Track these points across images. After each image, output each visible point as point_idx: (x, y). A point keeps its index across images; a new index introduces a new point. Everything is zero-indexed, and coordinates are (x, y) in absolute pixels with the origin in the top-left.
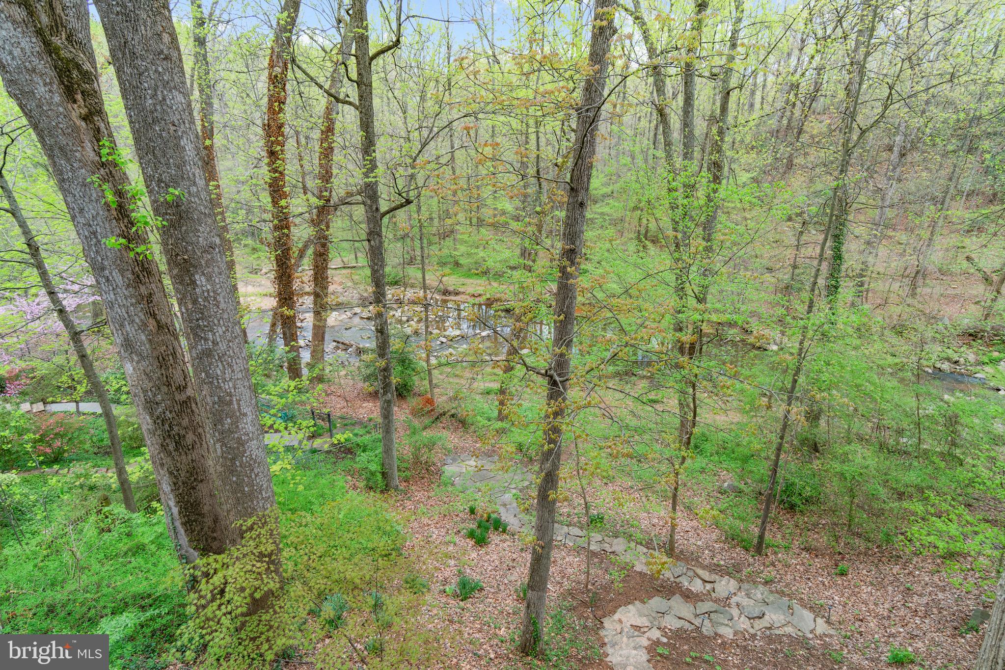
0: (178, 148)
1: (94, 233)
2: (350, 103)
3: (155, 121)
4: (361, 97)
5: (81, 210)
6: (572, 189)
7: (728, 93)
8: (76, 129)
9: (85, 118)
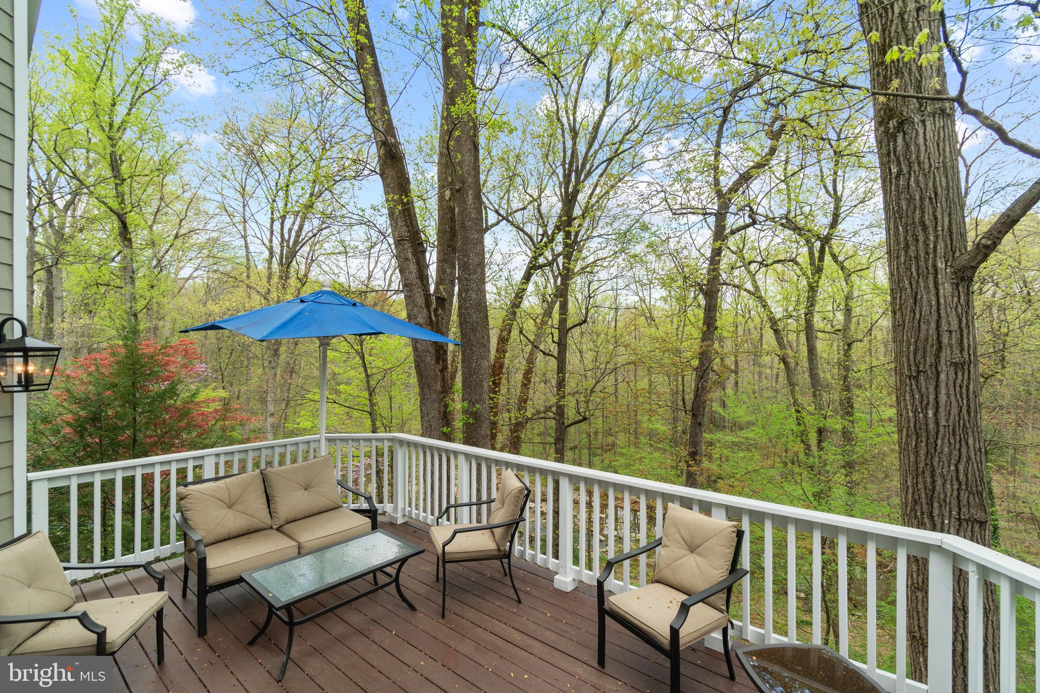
0: (482, 386)
1: (431, 426)
2: (552, 356)
3: (475, 373)
4: (559, 352)
5: (428, 414)
6: (693, 415)
7: (849, 345)
8: (436, 375)
9: (441, 371)
